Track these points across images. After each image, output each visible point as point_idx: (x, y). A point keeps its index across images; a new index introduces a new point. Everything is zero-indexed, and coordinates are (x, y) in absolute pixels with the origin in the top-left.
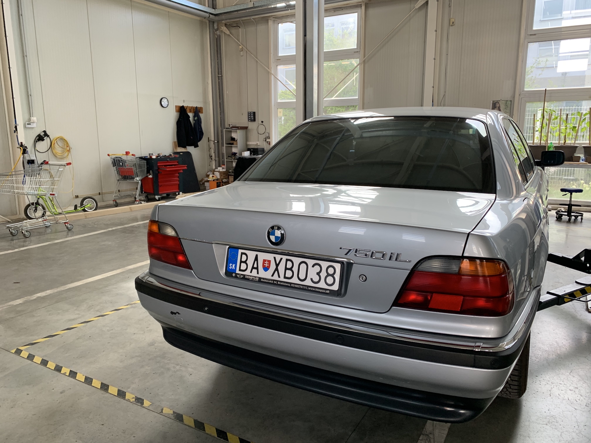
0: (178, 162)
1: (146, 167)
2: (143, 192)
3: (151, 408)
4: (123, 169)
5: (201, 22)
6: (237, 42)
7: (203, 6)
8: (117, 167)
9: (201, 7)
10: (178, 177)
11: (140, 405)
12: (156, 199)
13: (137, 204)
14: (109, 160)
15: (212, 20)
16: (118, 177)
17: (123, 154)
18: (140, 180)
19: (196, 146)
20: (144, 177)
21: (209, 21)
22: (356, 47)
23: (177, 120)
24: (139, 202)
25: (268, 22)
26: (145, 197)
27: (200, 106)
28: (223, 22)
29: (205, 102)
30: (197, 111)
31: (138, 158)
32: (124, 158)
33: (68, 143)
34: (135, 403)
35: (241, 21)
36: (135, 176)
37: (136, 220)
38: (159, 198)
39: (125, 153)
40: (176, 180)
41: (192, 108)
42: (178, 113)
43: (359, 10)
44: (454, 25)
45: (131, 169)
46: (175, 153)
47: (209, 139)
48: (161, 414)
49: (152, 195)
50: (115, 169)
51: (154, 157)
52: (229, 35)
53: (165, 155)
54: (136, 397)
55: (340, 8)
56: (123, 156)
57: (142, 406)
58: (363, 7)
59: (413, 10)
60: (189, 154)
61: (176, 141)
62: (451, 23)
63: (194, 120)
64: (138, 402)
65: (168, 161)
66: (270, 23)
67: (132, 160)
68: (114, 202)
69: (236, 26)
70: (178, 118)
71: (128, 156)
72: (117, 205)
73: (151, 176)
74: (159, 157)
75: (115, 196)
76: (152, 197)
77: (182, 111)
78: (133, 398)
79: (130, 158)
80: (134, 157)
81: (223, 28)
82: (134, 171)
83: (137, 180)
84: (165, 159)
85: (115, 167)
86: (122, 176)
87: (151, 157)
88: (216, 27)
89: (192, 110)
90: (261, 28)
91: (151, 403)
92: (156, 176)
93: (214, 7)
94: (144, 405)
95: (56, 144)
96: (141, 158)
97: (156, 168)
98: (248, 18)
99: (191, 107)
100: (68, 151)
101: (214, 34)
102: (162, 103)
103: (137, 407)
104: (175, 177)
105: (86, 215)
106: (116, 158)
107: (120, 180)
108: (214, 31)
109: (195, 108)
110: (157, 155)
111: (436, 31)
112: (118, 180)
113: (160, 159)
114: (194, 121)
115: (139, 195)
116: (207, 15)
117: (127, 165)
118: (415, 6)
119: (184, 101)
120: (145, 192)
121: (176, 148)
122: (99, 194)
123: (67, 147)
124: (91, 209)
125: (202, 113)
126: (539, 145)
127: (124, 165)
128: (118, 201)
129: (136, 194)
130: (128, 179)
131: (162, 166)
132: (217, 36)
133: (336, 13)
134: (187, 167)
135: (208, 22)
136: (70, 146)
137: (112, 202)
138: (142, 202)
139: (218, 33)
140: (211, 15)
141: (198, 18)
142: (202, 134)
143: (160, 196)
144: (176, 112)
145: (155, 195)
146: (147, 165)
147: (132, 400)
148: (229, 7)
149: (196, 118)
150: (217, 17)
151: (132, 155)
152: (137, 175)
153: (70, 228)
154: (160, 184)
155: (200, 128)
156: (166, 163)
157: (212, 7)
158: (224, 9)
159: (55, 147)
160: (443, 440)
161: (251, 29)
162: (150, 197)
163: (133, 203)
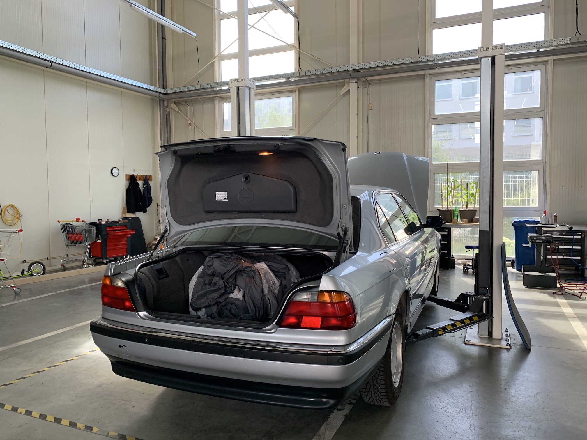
0: (126, 227)
1: (95, 232)
2: (91, 256)
3: (98, 433)
4: (72, 235)
5: (152, 100)
6: (186, 119)
7: (154, 87)
8: (67, 233)
9: (152, 87)
10: (126, 241)
11: (89, 431)
12: (104, 263)
13: (86, 268)
14: (59, 226)
15: (162, 99)
16: (67, 243)
17: (73, 221)
18: (89, 245)
19: (145, 211)
20: (93, 241)
21: (160, 100)
22: (292, 126)
23: (127, 187)
24: (87, 265)
25: (214, 102)
26: (93, 261)
27: (149, 175)
28: (173, 100)
29: (155, 171)
30: (146, 179)
31: (88, 224)
32: (75, 224)
33: (19, 211)
34: (85, 430)
35: (189, 100)
36: (84, 241)
37: (83, 283)
38: (107, 261)
39: (75, 220)
40: (124, 244)
41: (142, 177)
42: (128, 181)
43: (293, 94)
44: (372, 109)
45: (80, 235)
46: (124, 219)
47: (157, 204)
48: (108, 436)
49: (100, 259)
50: (64, 235)
51: (103, 223)
52: (178, 111)
53: (114, 221)
54: (85, 426)
55: (277, 92)
56: (73, 222)
57: (91, 432)
58: (297, 92)
59: (338, 96)
60: (137, 219)
61: (125, 207)
62: (370, 108)
63: (144, 187)
64: (88, 429)
65: (117, 226)
66: (216, 102)
67: (82, 226)
68: (62, 266)
69: (185, 103)
70: (128, 185)
71: (78, 222)
72: (65, 269)
73: (99, 241)
74: (108, 223)
75: (62, 261)
76: (100, 260)
77: (132, 179)
78: (83, 427)
79: (80, 223)
80: (84, 223)
81: (172, 105)
82: (83, 237)
83: (86, 244)
84: (114, 224)
85: (64, 233)
86: (71, 241)
87: (100, 223)
88: (166, 105)
89: (142, 178)
90: (208, 106)
91: (99, 429)
92: (104, 241)
93: (164, 87)
94: (93, 431)
95: (6, 212)
96: (91, 224)
97: (104, 233)
98: (196, 98)
99: (140, 175)
100: (18, 218)
101: (164, 111)
102: (113, 172)
103: (87, 433)
104: (123, 241)
105: (33, 280)
106: (66, 224)
107: (69, 245)
108: (164, 108)
109: (145, 177)
110: (107, 221)
111: (358, 114)
112: (67, 245)
113: (109, 224)
114: (144, 189)
115: (88, 259)
116: (158, 94)
117: (77, 231)
118: (340, 93)
119: (134, 171)
120: (93, 257)
121: (125, 213)
122: (47, 259)
123: (17, 214)
124: (38, 274)
125: (152, 181)
126: (446, 209)
127: (73, 231)
128: (66, 265)
129: (85, 258)
130: (77, 244)
131: (111, 231)
132: (167, 112)
133: (274, 96)
134: (135, 231)
135: (158, 100)
136: (20, 214)
137: (59, 267)
138: (90, 266)
139: (168, 109)
140: (161, 95)
141: (150, 97)
142: (150, 200)
143: (108, 260)
144: (126, 180)
145: (103, 259)
146: (96, 230)
147: (82, 428)
148: (179, 88)
149: (145, 186)
150: (166, 96)
151: (83, 221)
152: (86, 240)
153: (17, 292)
154: (108, 248)
155: (149, 194)
156: (116, 228)
157: (162, 87)
158: (173, 89)
159: (5, 215)
160: (331, 438)
161: (198, 107)
162: (98, 261)
163: (81, 267)
